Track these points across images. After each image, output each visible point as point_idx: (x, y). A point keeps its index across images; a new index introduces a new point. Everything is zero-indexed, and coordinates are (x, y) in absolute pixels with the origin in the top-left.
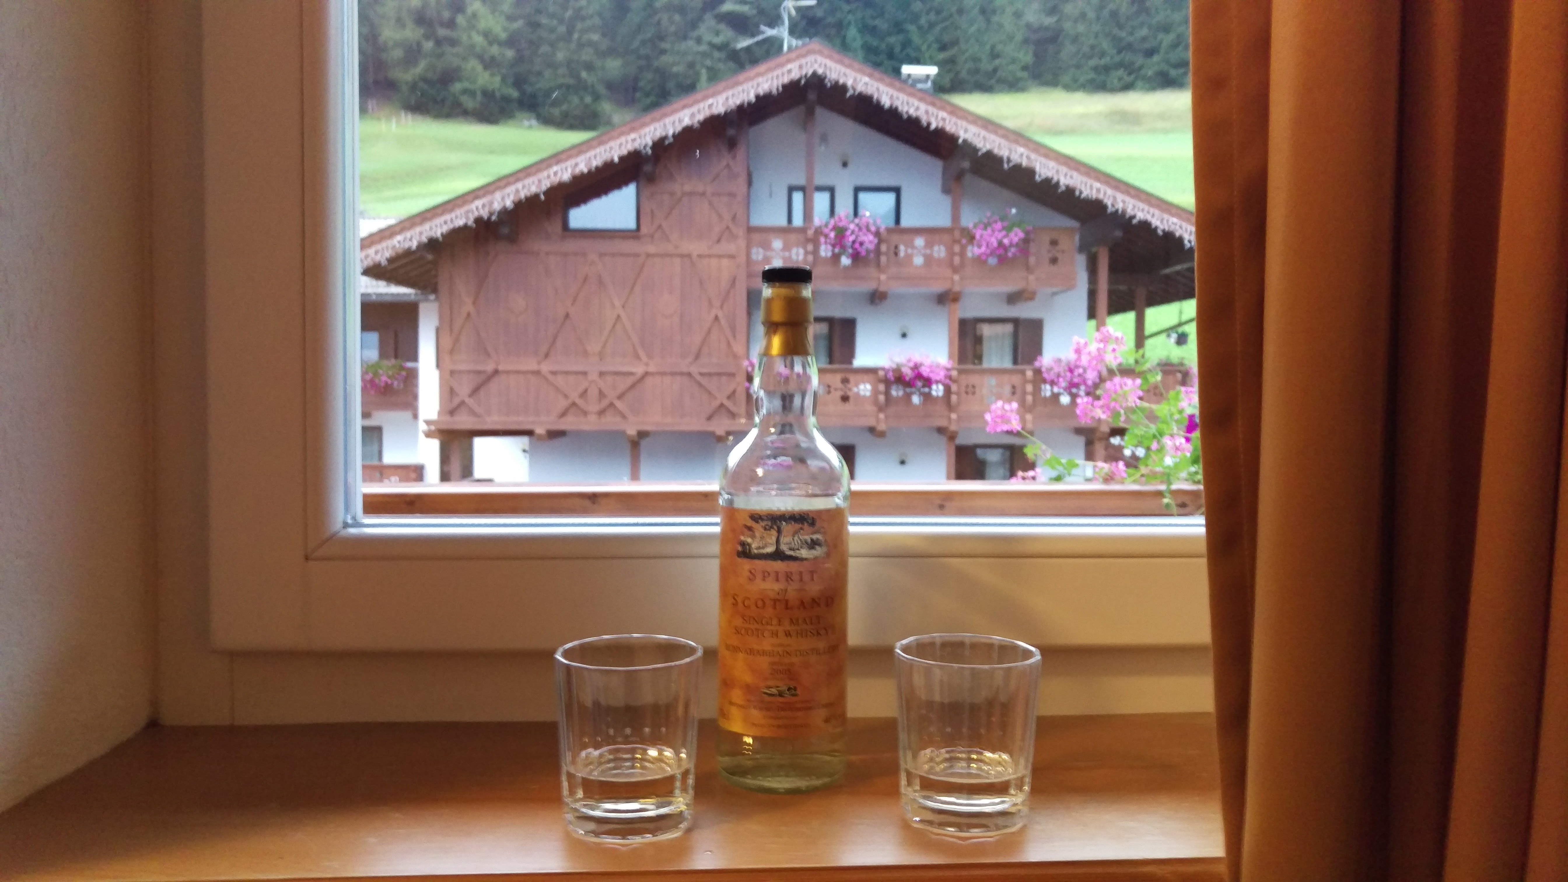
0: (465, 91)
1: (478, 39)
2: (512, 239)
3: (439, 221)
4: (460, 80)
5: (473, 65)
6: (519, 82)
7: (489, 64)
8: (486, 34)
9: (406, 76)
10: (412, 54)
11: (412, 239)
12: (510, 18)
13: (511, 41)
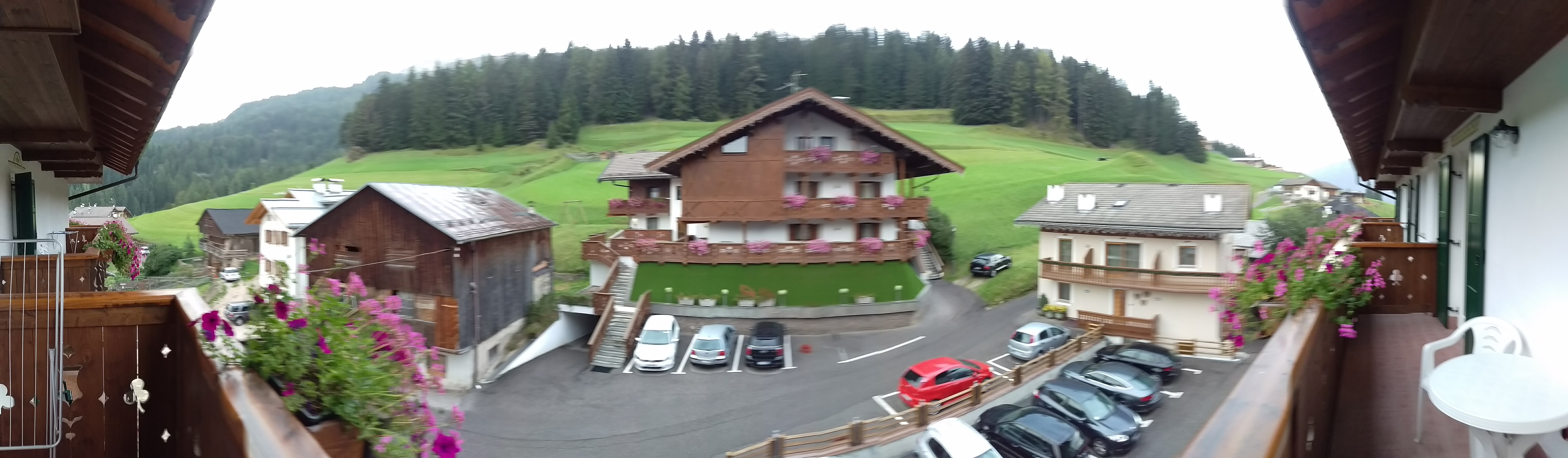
0: (677, 111)
1: (681, 94)
2: (705, 158)
3: (682, 152)
4: (676, 107)
5: (679, 103)
6: (693, 106)
7: (684, 101)
8: (683, 92)
9: (658, 107)
10: (661, 100)
11: (673, 159)
12: (691, 87)
13: (691, 95)
